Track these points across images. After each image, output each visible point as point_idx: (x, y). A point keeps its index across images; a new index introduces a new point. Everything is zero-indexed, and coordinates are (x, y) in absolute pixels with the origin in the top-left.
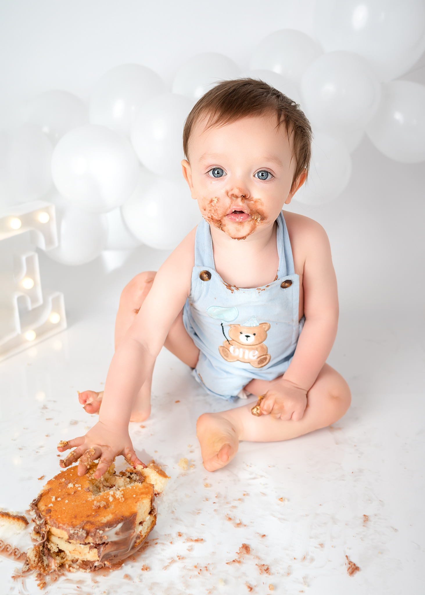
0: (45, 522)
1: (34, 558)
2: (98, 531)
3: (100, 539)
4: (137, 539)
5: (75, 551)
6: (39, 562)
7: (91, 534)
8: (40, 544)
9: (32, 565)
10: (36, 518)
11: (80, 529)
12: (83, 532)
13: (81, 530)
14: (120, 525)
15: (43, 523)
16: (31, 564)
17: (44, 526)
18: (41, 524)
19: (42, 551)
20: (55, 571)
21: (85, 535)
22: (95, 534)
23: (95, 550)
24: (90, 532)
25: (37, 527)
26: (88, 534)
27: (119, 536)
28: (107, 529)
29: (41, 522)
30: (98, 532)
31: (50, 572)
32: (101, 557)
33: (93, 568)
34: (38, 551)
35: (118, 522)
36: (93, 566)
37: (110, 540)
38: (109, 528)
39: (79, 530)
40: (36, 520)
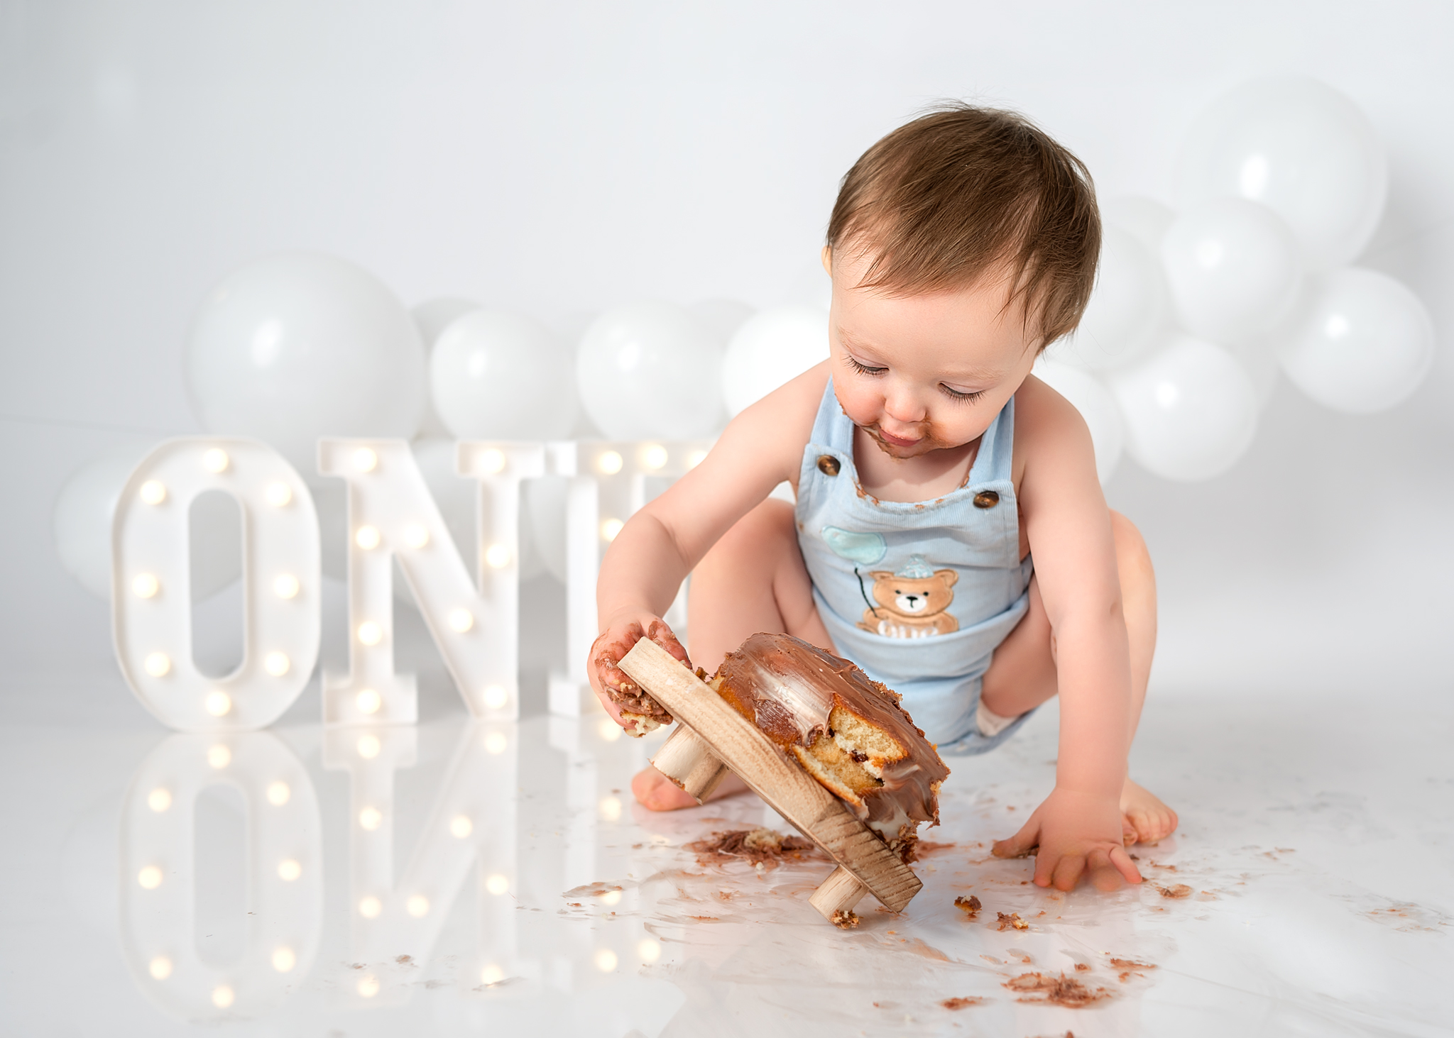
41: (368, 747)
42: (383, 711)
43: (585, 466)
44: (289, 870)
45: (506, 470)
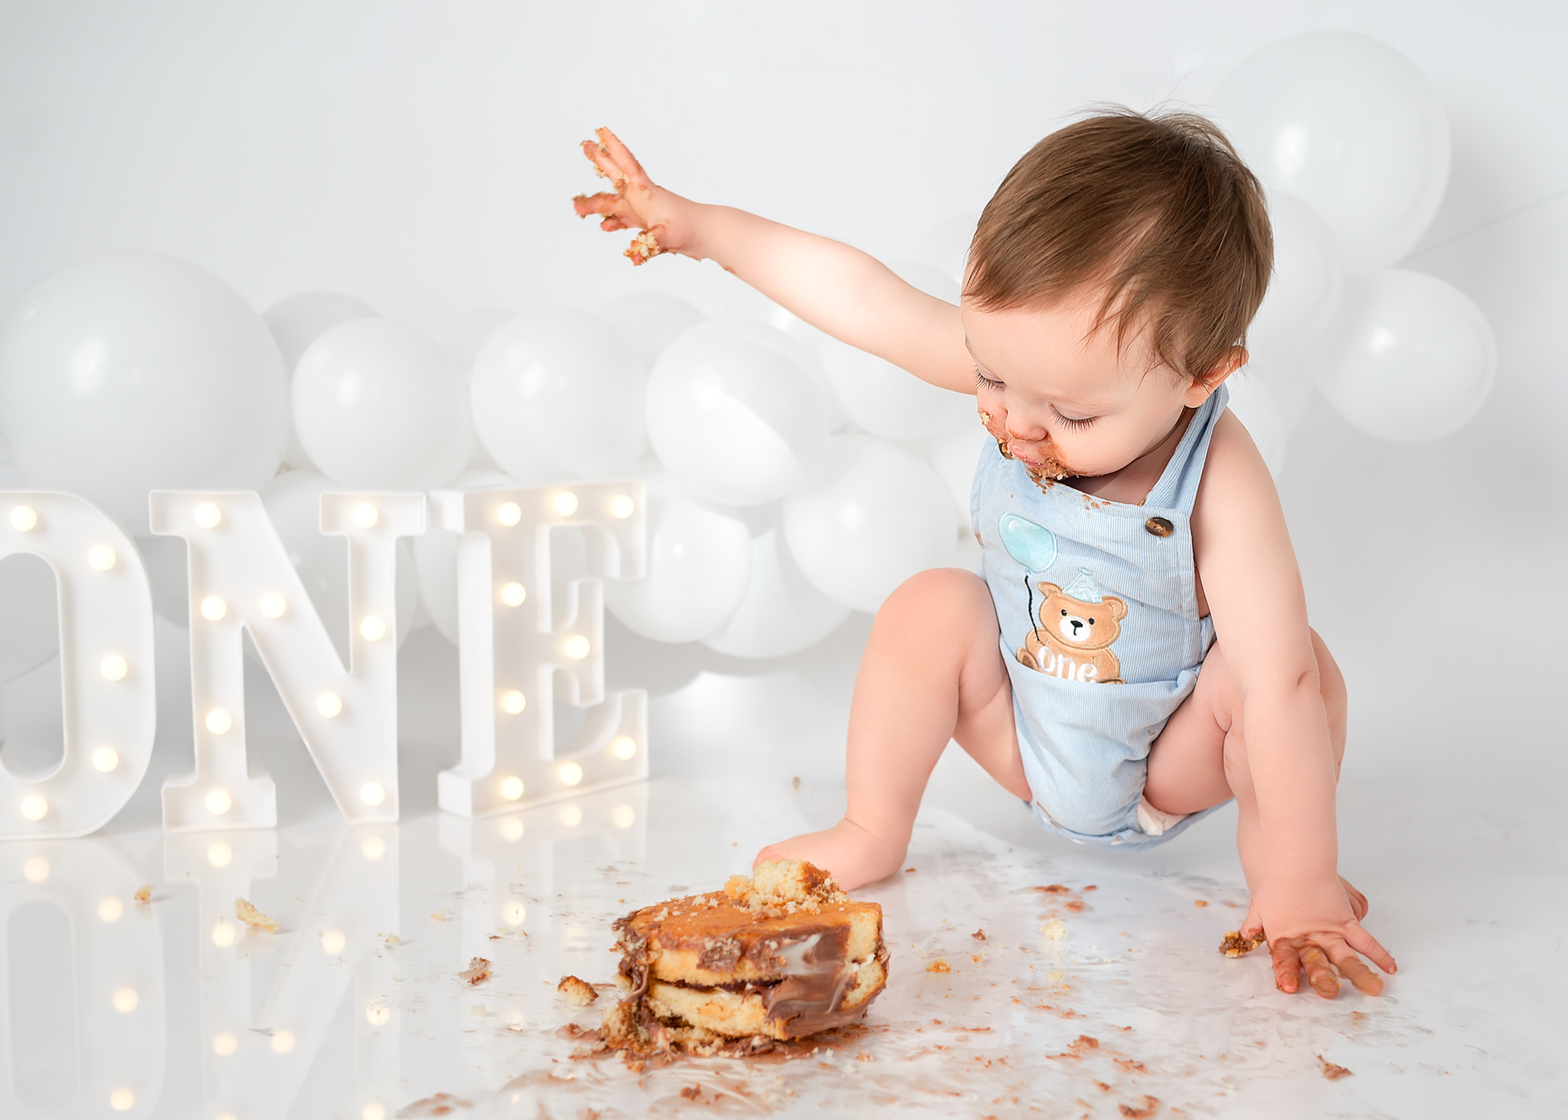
0: (646, 944)
1: (618, 1025)
2: (767, 942)
3: (771, 963)
4: (848, 990)
5: (710, 1006)
6: (629, 1033)
7: (751, 952)
8: (632, 999)
9: (613, 1038)
10: (627, 939)
11: (727, 939)
12: (735, 945)
13: (730, 940)
14: (814, 939)
15: (641, 948)
16: (611, 1036)
17: (644, 953)
18: (637, 951)
19: (635, 1014)
20: (663, 1052)
21: (737, 953)
22: (760, 953)
23: (758, 999)
24: (749, 948)
25: (628, 959)
26: (744, 950)
27: (810, 966)
28: (787, 941)
29: (638, 944)
30: (769, 946)
31: (654, 1053)
32: (770, 1007)
33: (749, 1051)
34: (627, 1014)
35: (810, 932)
36: (748, 1046)
37: (790, 972)
38: (790, 938)
39: (724, 940)
40: (626, 943)
41: (219, 855)
42: (236, 811)
43: (476, 519)
44: (125, 1001)
45: (381, 525)
